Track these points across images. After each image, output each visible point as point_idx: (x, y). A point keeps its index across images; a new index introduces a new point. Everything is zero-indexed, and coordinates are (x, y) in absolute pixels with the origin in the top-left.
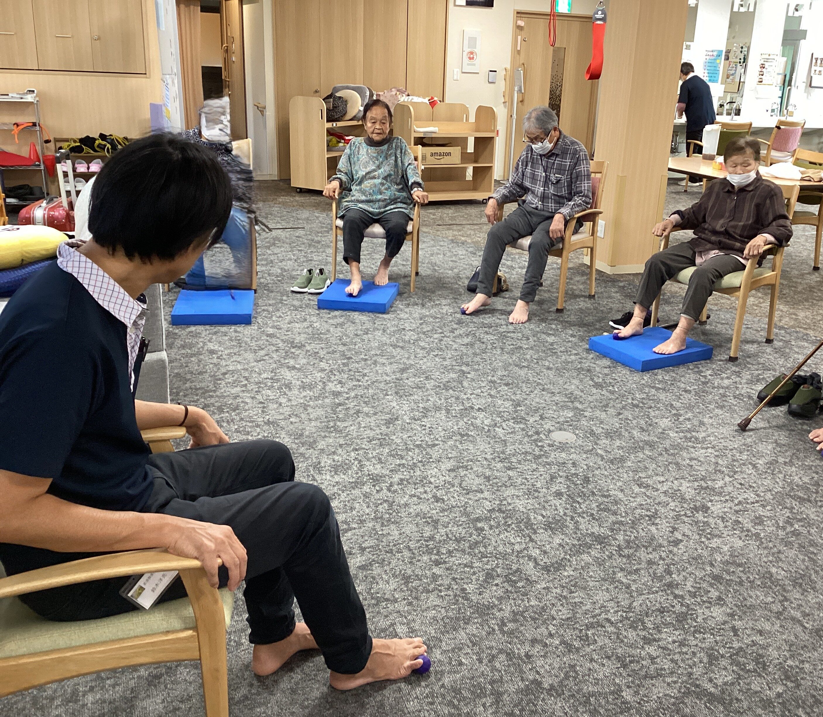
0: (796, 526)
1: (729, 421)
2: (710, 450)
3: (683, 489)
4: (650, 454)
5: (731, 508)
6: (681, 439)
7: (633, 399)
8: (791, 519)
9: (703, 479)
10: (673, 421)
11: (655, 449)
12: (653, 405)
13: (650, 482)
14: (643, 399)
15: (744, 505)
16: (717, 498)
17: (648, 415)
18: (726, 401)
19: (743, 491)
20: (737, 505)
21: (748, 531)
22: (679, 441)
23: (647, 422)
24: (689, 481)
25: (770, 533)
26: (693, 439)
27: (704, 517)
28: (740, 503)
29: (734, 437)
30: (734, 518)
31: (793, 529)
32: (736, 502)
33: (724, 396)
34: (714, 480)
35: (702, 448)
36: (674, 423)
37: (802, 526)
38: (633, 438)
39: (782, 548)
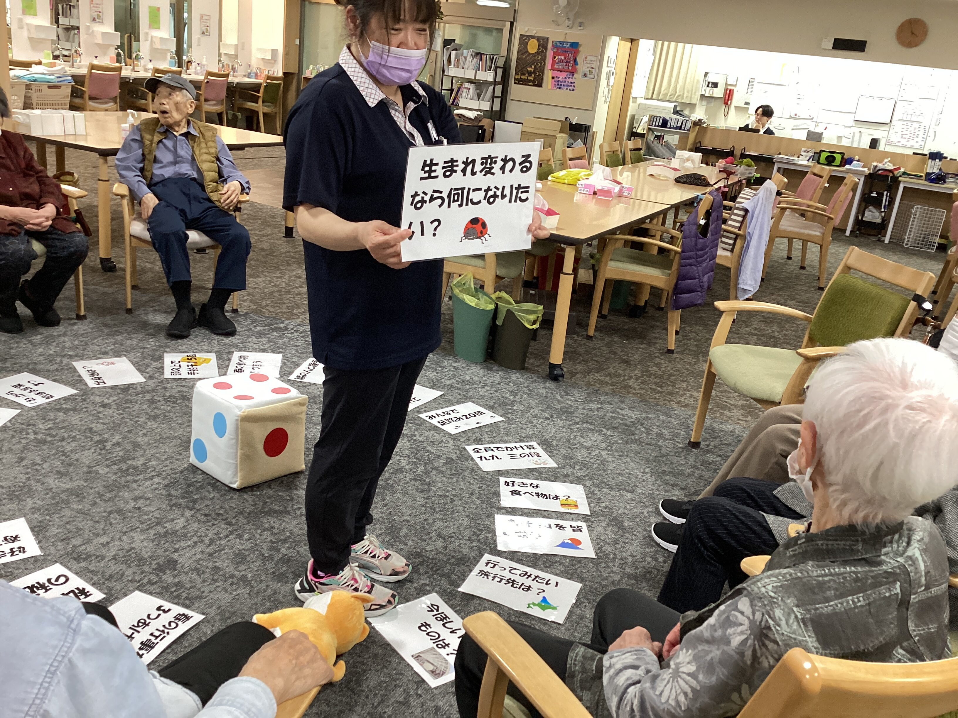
0: (283, 551)
1: (168, 435)
2: (156, 480)
3: (137, 545)
4: (80, 507)
5: (202, 552)
6: (115, 474)
7: (36, 433)
8: (273, 543)
9: (159, 523)
10: (98, 451)
11: (84, 497)
12: (66, 435)
13: (90, 549)
14: (50, 429)
15: (218, 543)
16: (182, 544)
17: (63, 451)
18: (157, 408)
19: (210, 524)
20: (209, 545)
21: (232, 576)
22: (114, 477)
23: (64, 461)
24: (142, 531)
25: (257, 571)
26: (131, 470)
27: (175, 576)
28: (212, 541)
29: (180, 454)
30: (210, 565)
31: (280, 555)
32: (207, 541)
33: (152, 402)
34: (173, 520)
35: (146, 479)
36: (100, 454)
37: (289, 548)
38: (51, 490)
39: (276, 586)
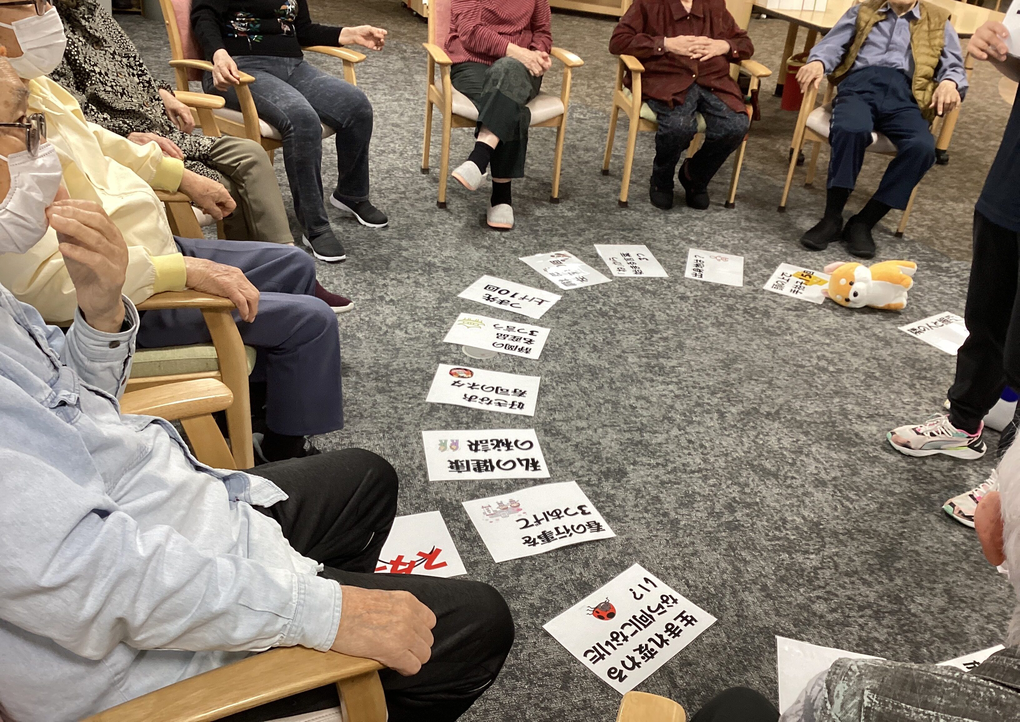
0: (738, 515)
1: (719, 347)
2: (671, 387)
3: (605, 442)
4: (587, 386)
5: (657, 477)
6: (640, 366)
7: (604, 304)
8: (736, 501)
9: (642, 429)
10: (643, 339)
11: (597, 378)
12: (627, 315)
13: (564, 428)
14: (619, 304)
15: (679, 474)
16: (644, 460)
17: (613, 329)
18: (730, 316)
19: (686, 452)
20: (669, 473)
21: (665, 515)
22: (636, 370)
23: (607, 337)
24: (620, 431)
25: (695, 522)
26: (657, 369)
27: (614, 487)
28: (675, 470)
29: (715, 370)
30: (654, 493)
31: (731, 519)
32: (670, 467)
33: (730, 308)
34: (656, 432)
35: (663, 383)
36: (642, 343)
37: (747, 515)
38: (576, 360)
39: (701, 547)
